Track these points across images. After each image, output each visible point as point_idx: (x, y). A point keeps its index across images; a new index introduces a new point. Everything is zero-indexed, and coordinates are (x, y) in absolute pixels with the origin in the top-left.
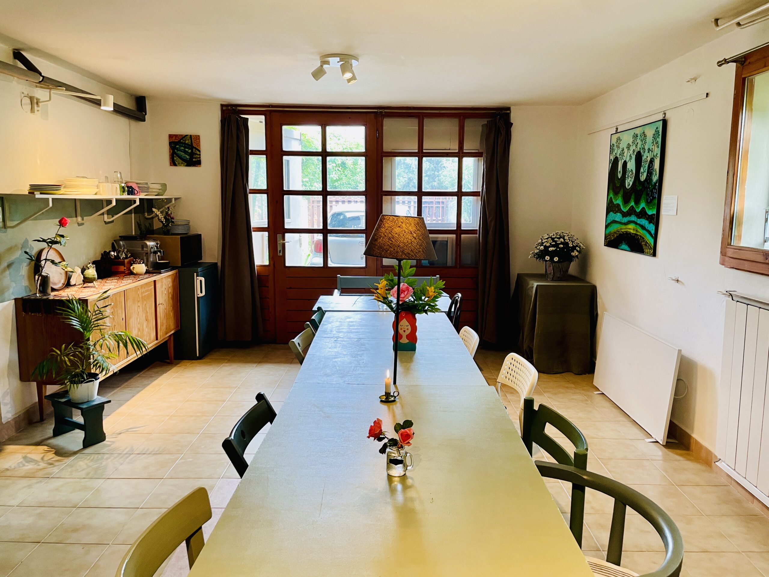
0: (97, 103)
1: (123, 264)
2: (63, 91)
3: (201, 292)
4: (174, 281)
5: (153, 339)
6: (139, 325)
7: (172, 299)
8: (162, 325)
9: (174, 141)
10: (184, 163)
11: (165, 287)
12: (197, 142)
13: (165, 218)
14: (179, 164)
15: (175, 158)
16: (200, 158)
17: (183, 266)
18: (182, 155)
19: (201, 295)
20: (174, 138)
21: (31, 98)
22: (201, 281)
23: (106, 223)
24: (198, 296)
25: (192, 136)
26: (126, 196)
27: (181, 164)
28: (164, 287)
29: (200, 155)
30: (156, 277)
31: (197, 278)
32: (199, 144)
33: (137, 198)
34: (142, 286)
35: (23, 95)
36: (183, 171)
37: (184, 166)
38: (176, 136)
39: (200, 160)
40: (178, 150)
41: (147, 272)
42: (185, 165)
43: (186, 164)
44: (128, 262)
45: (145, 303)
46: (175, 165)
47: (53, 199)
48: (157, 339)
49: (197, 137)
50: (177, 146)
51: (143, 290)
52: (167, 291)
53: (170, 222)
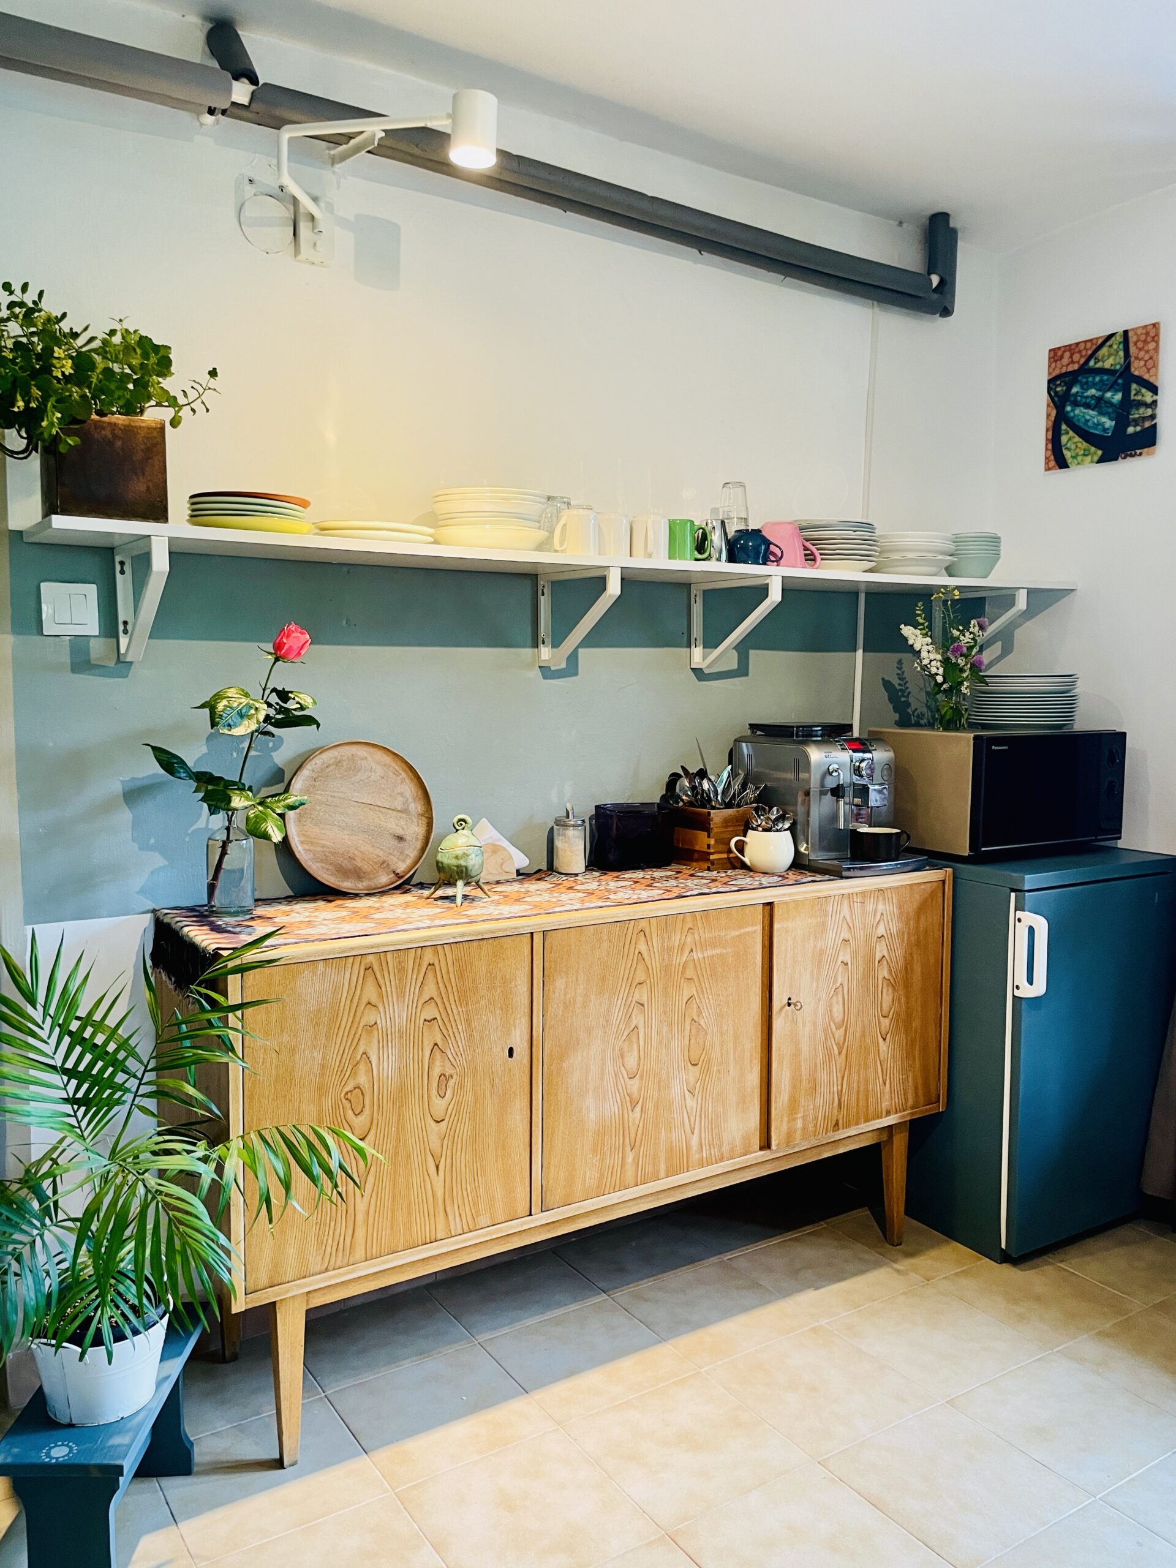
1: (704, 824)
3: (1030, 981)
5: (738, 1142)
7: (892, 984)
8: (805, 1089)
9: (1064, 370)
10: (1093, 449)
12: (1147, 352)
14: (1073, 457)
15: (1064, 439)
16: (1153, 417)
18: (1087, 421)
19: (1027, 992)
20: (1065, 361)
22: (1031, 930)
24: (1017, 993)
25: (1130, 334)
27: (1084, 455)
29: (1155, 403)
31: (1019, 914)
32: (1153, 363)
33: (773, 574)
35: (249, 190)
36: (1089, 480)
37: (1092, 462)
38: (1071, 348)
39: (1155, 426)
40: (1076, 404)
41: (799, 864)
42: (1096, 458)
43: (1100, 453)
44: (727, 822)
45: (688, 991)
48: (766, 1145)
49: (1147, 334)
50: (1075, 390)
51: (676, 940)
52: (855, 954)
53: (966, 679)
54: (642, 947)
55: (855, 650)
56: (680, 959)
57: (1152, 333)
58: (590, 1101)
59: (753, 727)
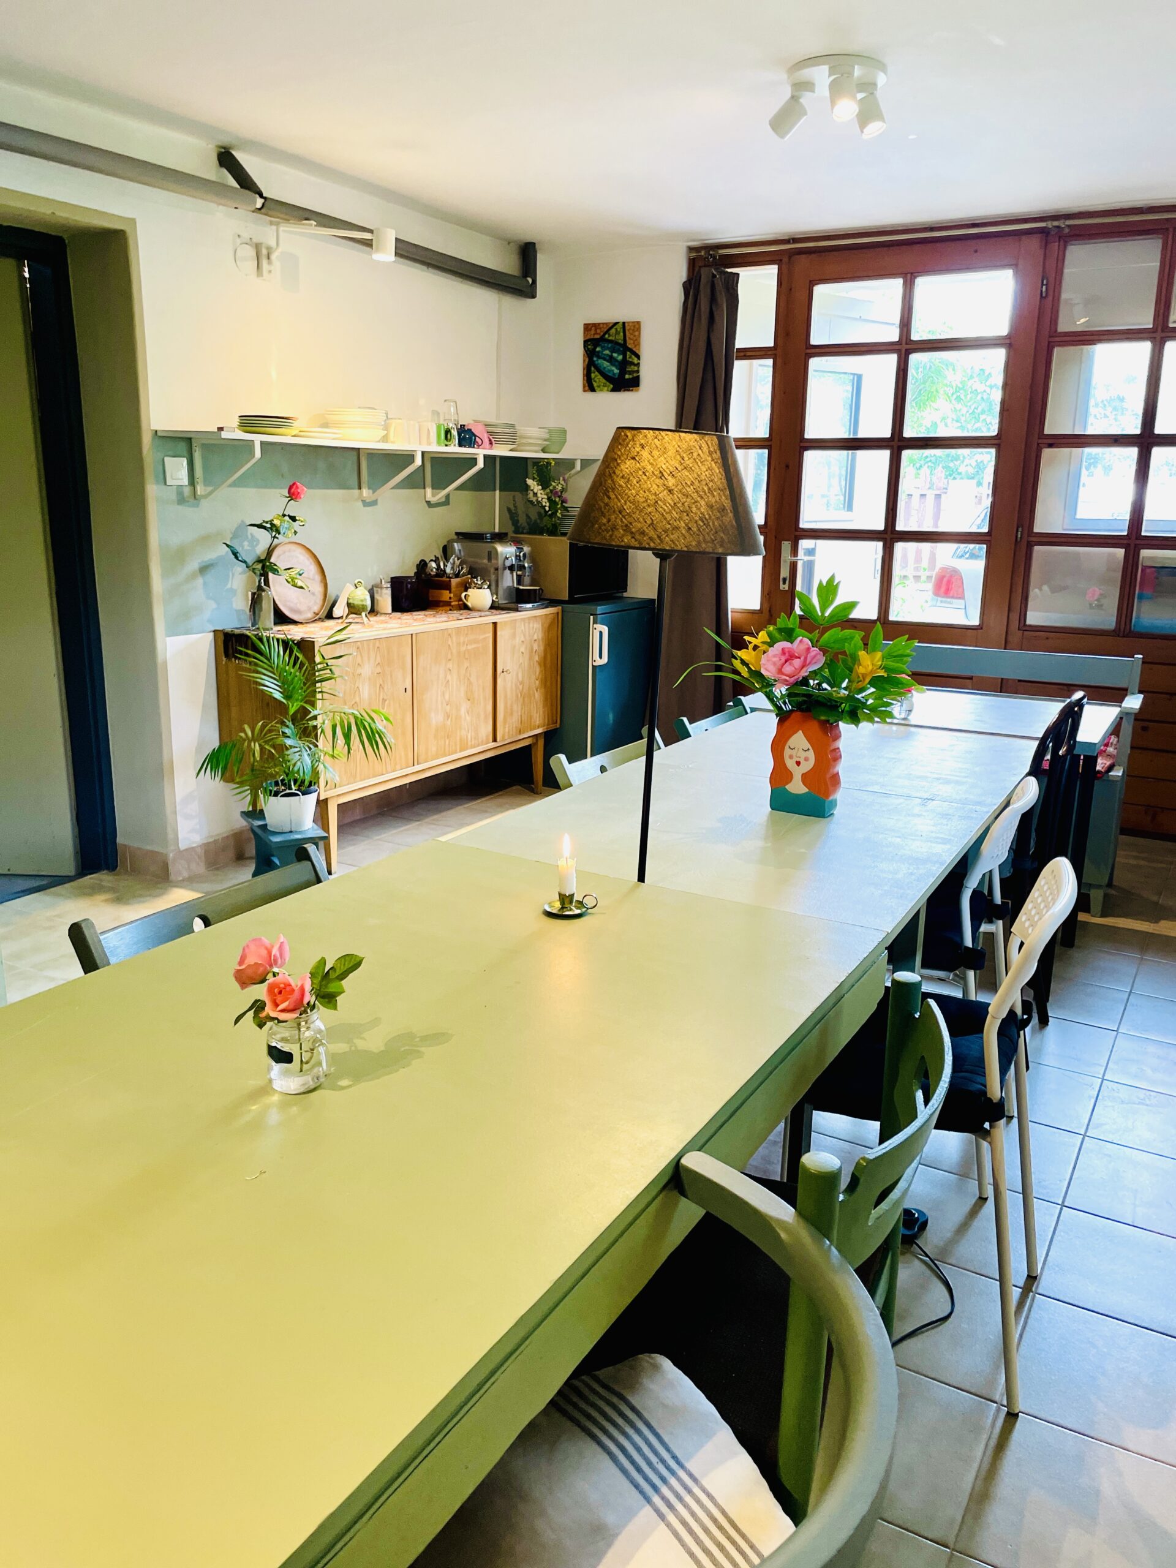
1: (447, 586)
2: (311, 228)
3: (601, 657)
4: (548, 630)
5: (484, 738)
6: (448, 708)
7: (540, 664)
8: (511, 714)
9: (592, 337)
10: (608, 383)
11: (523, 639)
12: (635, 336)
13: (549, 499)
14: (599, 386)
15: (593, 375)
16: (638, 371)
17: (572, 600)
18: (605, 368)
19: (600, 662)
20: (593, 332)
21: (258, 247)
22: (601, 633)
23: (428, 503)
24: (595, 664)
25: (626, 325)
26: (454, 449)
27: (604, 386)
28: (519, 639)
29: (638, 364)
30: (501, 617)
31: (595, 626)
32: (637, 343)
33: (480, 453)
34: (459, 630)
35: (241, 241)
36: (606, 400)
37: (608, 391)
38: (597, 326)
39: (638, 377)
40: (599, 357)
41: (494, 607)
42: (610, 389)
43: (612, 386)
44: (458, 585)
45: (466, 664)
46: (592, 389)
47: (262, 443)
48: (495, 740)
49: (634, 326)
50: (598, 349)
51: (462, 639)
52: (526, 648)
53: (559, 509)
54: (450, 643)
55: (495, 490)
56: (463, 648)
57: (637, 326)
58: (433, 715)
59: (457, 534)
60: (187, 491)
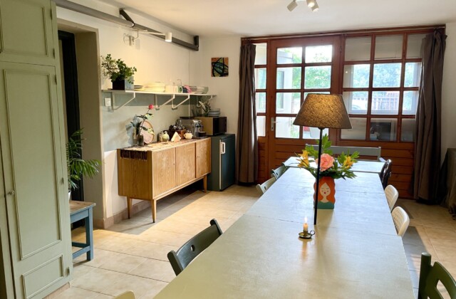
0: (163, 38)
2: (146, 32)
3: (223, 151)
4: (208, 144)
5: (193, 177)
6: (184, 168)
7: (206, 154)
8: (199, 169)
9: (214, 62)
10: (219, 74)
11: (202, 147)
12: (227, 61)
13: (206, 107)
14: (216, 75)
15: (214, 72)
16: (228, 71)
17: (214, 135)
18: (218, 70)
20: (214, 60)
21: (130, 37)
22: (223, 144)
23: (172, 109)
24: (221, 153)
25: (224, 58)
26: (182, 93)
30: (197, 141)
31: (221, 142)
33: (189, 94)
34: (187, 146)
35: (125, 35)
36: (219, 79)
37: (219, 76)
40: (216, 67)
44: (183, 132)
47: (136, 94)
48: (196, 177)
49: (226, 59)
50: (216, 65)
52: (203, 150)
54: (185, 149)
55: (189, 104)
56: (188, 151)
58: (180, 171)
59: (180, 117)
60: (111, 108)
